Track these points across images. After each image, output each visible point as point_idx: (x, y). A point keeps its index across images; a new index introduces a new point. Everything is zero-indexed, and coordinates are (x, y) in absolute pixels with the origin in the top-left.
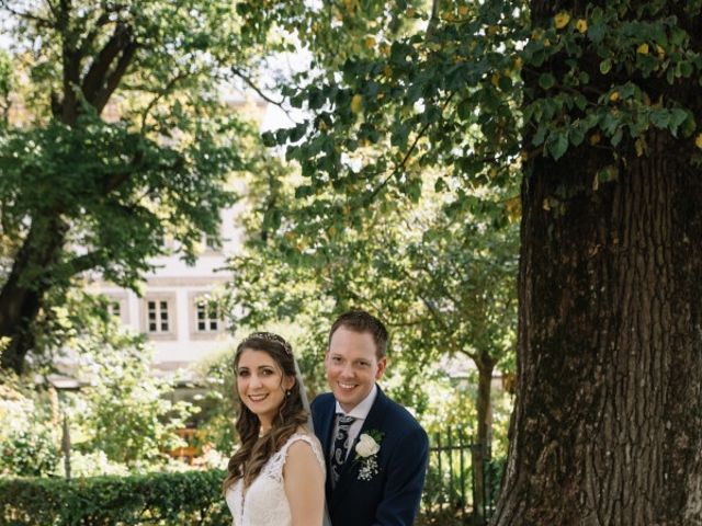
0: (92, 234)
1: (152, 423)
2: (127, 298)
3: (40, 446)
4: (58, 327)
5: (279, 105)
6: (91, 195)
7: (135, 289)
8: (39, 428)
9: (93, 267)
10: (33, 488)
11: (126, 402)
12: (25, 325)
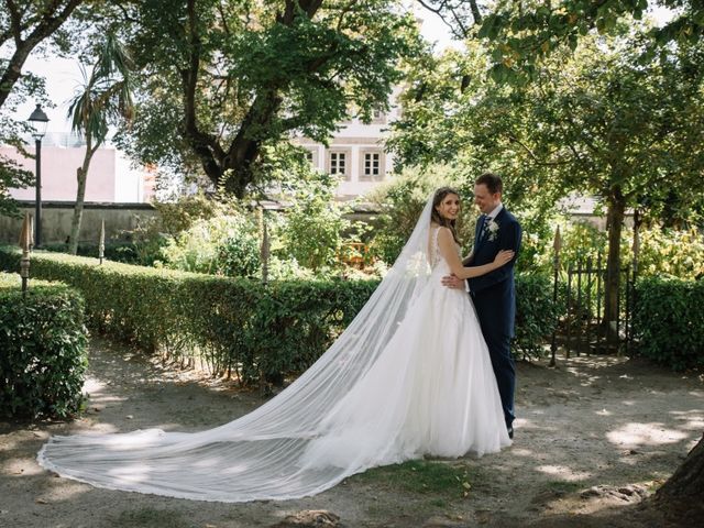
0: (297, 104)
1: (335, 237)
2: (317, 149)
3: (247, 252)
4: (268, 160)
5: (437, 12)
6: (299, 72)
7: (325, 143)
8: (248, 237)
9: (297, 127)
10: (234, 289)
11: (316, 219)
12: (247, 165)
